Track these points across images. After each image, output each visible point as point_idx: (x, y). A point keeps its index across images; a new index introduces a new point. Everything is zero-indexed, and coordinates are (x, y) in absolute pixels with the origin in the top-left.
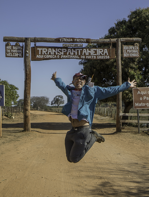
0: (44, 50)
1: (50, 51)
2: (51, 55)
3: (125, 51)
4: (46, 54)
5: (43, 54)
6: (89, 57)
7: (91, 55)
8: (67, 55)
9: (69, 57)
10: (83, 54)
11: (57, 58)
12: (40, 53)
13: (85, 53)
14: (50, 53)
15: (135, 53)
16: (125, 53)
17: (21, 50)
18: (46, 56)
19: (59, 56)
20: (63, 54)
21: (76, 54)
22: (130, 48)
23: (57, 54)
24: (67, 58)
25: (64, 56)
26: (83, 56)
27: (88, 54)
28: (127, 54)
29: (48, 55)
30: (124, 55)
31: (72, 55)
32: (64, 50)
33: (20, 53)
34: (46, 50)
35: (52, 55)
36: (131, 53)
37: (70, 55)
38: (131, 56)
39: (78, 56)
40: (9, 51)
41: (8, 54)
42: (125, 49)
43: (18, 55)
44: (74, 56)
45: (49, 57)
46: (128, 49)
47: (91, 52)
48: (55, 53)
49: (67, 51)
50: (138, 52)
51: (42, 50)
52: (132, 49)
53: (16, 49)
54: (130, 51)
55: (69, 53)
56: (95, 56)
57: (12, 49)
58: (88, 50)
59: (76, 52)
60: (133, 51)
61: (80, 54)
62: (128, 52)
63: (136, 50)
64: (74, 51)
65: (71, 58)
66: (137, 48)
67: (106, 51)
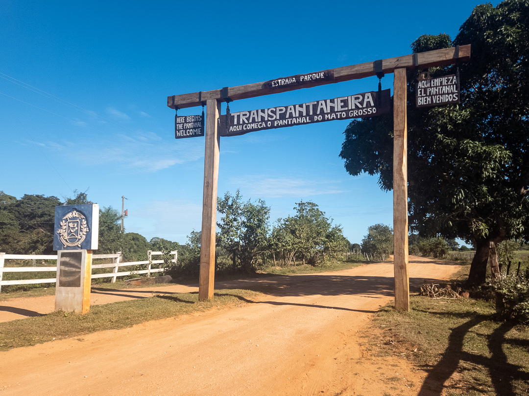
0: (243, 115)
1: (254, 116)
2: (256, 122)
3: (421, 91)
4: (246, 122)
5: (241, 122)
6: (332, 116)
7: (335, 112)
8: (285, 119)
9: (290, 123)
10: (318, 113)
11: (267, 128)
12: (235, 123)
13: (322, 109)
14: (254, 118)
15: (448, 94)
16: (421, 97)
17: (199, 121)
18: (246, 127)
19: (270, 122)
20: (278, 118)
21: (304, 114)
22: (434, 84)
23: (266, 119)
24: (285, 126)
25: (281, 123)
26: (318, 115)
27: (329, 111)
28: (426, 99)
29: (250, 123)
30: (419, 101)
31: (296, 118)
32: (280, 110)
33: (199, 127)
34: (246, 115)
35: (257, 122)
36: (436, 95)
37: (293, 118)
39: (308, 117)
40: (181, 126)
41: (179, 132)
42: (422, 88)
43: (195, 133)
44: (299, 120)
45: (252, 127)
46: (428, 87)
47: (335, 105)
48: (263, 118)
49: (286, 111)
50: (455, 91)
51: (239, 117)
52: (441, 86)
53: (192, 122)
54: (434, 91)
55: (291, 113)
56: (344, 113)
57: (186, 122)
58: (328, 101)
59: (304, 110)
60: (442, 89)
61: (311, 113)
62: (428, 94)
63: (450, 85)
64: (301, 109)
65: (295, 124)
66: (454, 81)
67: (368, 98)
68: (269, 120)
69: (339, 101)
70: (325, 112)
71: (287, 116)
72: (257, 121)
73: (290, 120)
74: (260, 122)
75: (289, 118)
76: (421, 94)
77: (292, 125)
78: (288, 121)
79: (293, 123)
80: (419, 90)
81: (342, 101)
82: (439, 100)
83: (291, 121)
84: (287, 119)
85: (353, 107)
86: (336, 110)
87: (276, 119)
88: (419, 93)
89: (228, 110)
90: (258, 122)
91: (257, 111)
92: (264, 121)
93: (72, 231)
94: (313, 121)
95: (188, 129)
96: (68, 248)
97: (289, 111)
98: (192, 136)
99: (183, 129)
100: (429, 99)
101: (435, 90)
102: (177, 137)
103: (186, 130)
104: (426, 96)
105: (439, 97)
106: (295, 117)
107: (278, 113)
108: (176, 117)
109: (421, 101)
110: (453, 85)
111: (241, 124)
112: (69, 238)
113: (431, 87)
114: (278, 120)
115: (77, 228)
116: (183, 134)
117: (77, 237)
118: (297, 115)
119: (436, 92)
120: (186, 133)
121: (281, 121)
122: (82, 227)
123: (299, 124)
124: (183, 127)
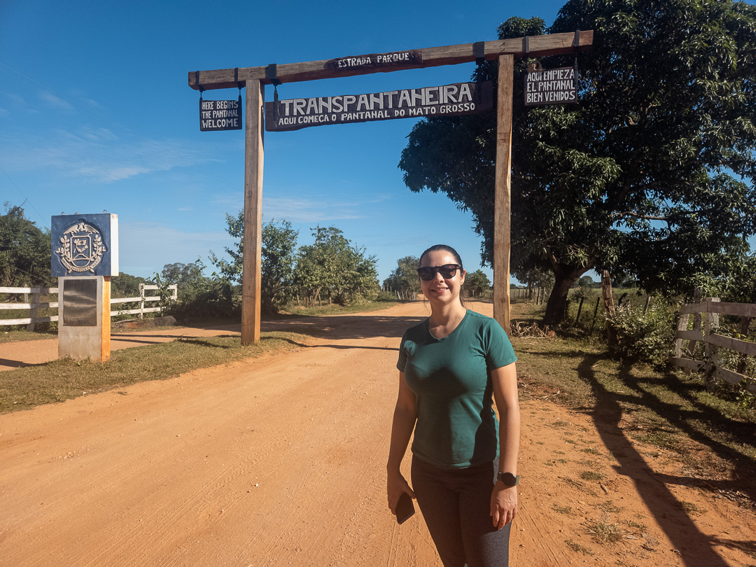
0: (298, 104)
1: (312, 106)
2: (315, 114)
3: (531, 85)
4: (302, 113)
5: (295, 114)
6: (418, 112)
7: (422, 107)
8: (356, 112)
9: (362, 117)
10: (400, 106)
11: (331, 123)
12: (287, 113)
13: (405, 101)
14: (312, 109)
15: (564, 91)
16: (531, 93)
17: (235, 109)
18: (302, 120)
19: (335, 116)
20: (346, 110)
21: (382, 107)
22: (546, 78)
23: (330, 111)
24: (356, 121)
25: (350, 116)
26: (399, 109)
27: (414, 105)
28: (537, 96)
29: (308, 115)
30: (528, 97)
31: (370, 111)
32: (349, 100)
33: (234, 117)
34: (302, 104)
35: (317, 114)
36: (550, 91)
37: (366, 111)
38: (551, 100)
39: (386, 111)
40: (208, 114)
41: (205, 122)
42: (532, 82)
43: (230, 124)
44: (375, 114)
45: (311, 121)
46: (540, 81)
47: (422, 97)
48: (325, 109)
49: (357, 101)
50: (572, 88)
51: (291, 105)
52: (555, 80)
53: (224, 109)
54: (546, 86)
55: (363, 105)
56: (433, 108)
57: (215, 109)
58: (413, 92)
59: (381, 101)
60: (556, 84)
61: (391, 106)
62: (539, 90)
63: (566, 80)
64: (376, 100)
65: (368, 119)
66: (571, 75)
67: (465, 90)
68: (333, 113)
69: (428, 93)
70: (409, 105)
71: (359, 109)
72: (316, 112)
73: (362, 114)
74: (321, 114)
75: (362, 110)
76: (531, 89)
77: (364, 120)
78: (360, 115)
79: (366, 117)
80: (528, 84)
81: (431, 93)
82: (552, 98)
83: (364, 115)
84: (358, 111)
85: (446, 101)
86: (423, 104)
87: (343, 112)
88: (529, 87)
89: (276, 95)
90: (319, 114)
91: (317, 100)
92: (327, 113)
93: (79, 250)
94: (392, 117)
95: (218, 118)
96: (74, 273)
97: (360, 102)
98: (225, 128)
99: (212, 119)
100: (540, 96)
101: (548, 85)
102: (203, 129)
103: (216, 120)
104: (537, 92)
105: (553, 94)
106: (368, 111)
107: (346, 103)
108: (201, 101)
109: (531, 97)
110: (570, 80)
111: (295, 116)
112: (74, 259)
113: (543, 81)
114: (346, 112)
115: (86, 247)
116: (211, 125)
117: (87, 258)
118: (372, 108)
119: (549, 87)
120: (215, 124)
121: (350, 114)
122: (95, 245)
123: (375, 119)
124: (211, 116)
